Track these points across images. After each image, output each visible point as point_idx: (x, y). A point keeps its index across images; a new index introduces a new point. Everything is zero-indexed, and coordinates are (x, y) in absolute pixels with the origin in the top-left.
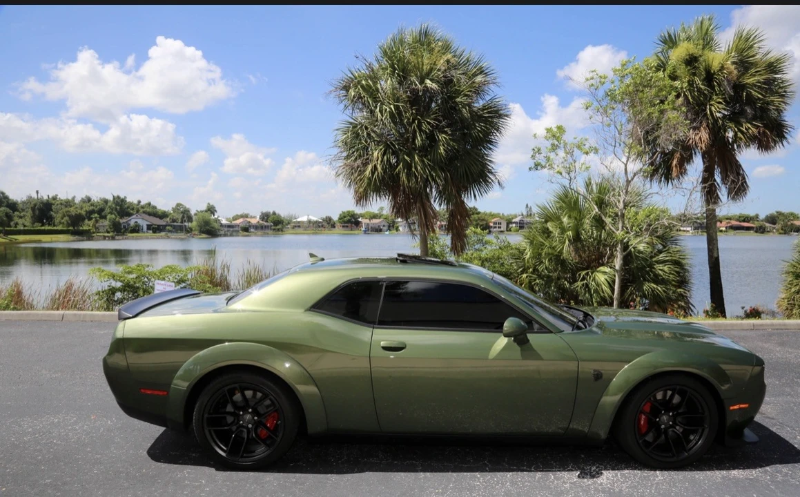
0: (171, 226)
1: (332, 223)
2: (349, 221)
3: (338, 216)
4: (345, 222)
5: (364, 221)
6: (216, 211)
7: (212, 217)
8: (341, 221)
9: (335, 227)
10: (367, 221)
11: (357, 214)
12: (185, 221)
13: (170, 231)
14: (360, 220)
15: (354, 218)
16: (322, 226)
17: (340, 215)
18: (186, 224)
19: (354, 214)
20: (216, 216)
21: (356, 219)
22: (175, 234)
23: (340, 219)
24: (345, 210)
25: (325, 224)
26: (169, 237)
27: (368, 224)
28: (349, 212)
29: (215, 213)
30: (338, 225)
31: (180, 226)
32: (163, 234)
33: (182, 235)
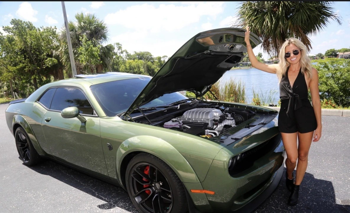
0: (242, 64)
1: (322, 56)
2: (331, 55)
3: (325, 53)
4: (329, 55)
5: (340, 54)
6: (262, 55)
7: (261, 59)
8: (326, 55)
9: (323, 58)
10: (342, 54)
11: (336, 51)
12: (248, 61)
13: (242, 66)
14: (338, 53)
15: (334, 53)
16: (316, 58)
17: (326, 52)
18: (248, 62)
19: (334, 51)
20: (262, 58)
21: (335, 53)
22: (244, 67)
23: (326, 54)
24: (329, 49)
25: (317, 57)
26: (241, 69)
27: (342, 55)
28: (331, 50)
29: (262, 57)
30: (325, 56)
31: (246, 64)
32: (238, 67)
33: (246, 67)
